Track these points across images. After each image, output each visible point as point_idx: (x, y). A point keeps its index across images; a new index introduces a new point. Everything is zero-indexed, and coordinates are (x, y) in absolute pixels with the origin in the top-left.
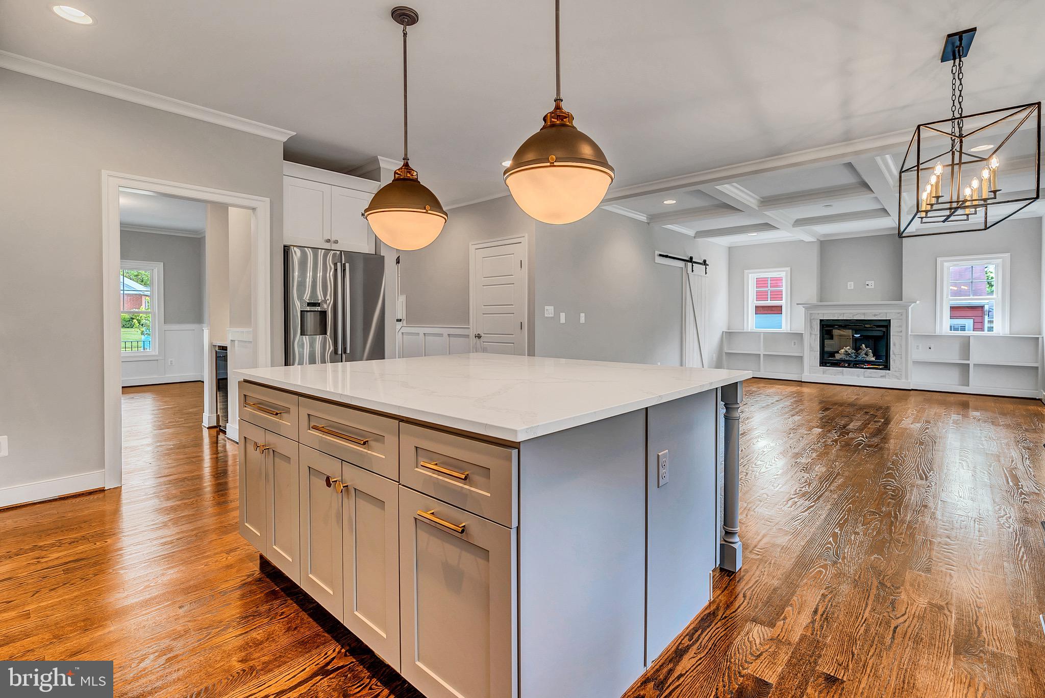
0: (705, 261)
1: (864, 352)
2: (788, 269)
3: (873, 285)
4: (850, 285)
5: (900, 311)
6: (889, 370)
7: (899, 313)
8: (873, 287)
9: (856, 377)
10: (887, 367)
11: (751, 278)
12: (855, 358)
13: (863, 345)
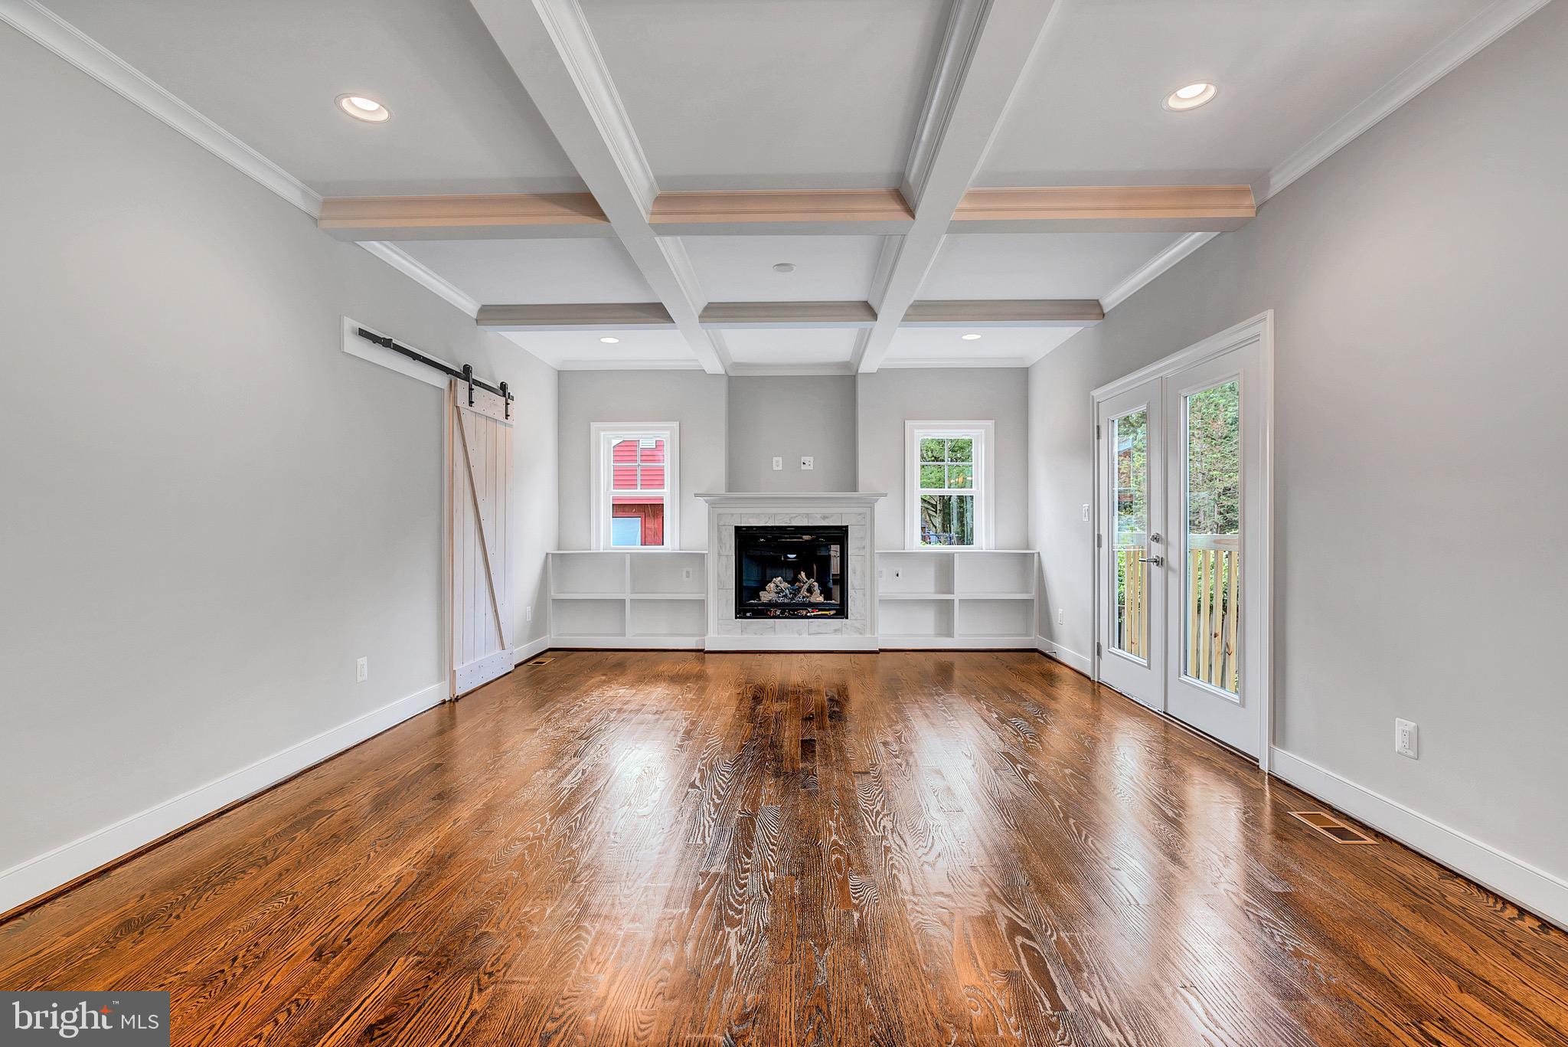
0: (503, 387)
1: (806, 586)
2: (675, 425)
3: (812, 466)
4: (777, 462)
5: (861, 510)
6: (847, 618)
7: (860, 514)
8: (811, 468)
9: (797, 636)
10: (842, 612)
11: (607, 438)
12: (792, 599)
13: (803, 574)
